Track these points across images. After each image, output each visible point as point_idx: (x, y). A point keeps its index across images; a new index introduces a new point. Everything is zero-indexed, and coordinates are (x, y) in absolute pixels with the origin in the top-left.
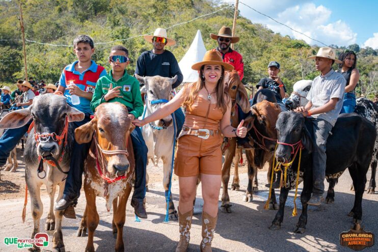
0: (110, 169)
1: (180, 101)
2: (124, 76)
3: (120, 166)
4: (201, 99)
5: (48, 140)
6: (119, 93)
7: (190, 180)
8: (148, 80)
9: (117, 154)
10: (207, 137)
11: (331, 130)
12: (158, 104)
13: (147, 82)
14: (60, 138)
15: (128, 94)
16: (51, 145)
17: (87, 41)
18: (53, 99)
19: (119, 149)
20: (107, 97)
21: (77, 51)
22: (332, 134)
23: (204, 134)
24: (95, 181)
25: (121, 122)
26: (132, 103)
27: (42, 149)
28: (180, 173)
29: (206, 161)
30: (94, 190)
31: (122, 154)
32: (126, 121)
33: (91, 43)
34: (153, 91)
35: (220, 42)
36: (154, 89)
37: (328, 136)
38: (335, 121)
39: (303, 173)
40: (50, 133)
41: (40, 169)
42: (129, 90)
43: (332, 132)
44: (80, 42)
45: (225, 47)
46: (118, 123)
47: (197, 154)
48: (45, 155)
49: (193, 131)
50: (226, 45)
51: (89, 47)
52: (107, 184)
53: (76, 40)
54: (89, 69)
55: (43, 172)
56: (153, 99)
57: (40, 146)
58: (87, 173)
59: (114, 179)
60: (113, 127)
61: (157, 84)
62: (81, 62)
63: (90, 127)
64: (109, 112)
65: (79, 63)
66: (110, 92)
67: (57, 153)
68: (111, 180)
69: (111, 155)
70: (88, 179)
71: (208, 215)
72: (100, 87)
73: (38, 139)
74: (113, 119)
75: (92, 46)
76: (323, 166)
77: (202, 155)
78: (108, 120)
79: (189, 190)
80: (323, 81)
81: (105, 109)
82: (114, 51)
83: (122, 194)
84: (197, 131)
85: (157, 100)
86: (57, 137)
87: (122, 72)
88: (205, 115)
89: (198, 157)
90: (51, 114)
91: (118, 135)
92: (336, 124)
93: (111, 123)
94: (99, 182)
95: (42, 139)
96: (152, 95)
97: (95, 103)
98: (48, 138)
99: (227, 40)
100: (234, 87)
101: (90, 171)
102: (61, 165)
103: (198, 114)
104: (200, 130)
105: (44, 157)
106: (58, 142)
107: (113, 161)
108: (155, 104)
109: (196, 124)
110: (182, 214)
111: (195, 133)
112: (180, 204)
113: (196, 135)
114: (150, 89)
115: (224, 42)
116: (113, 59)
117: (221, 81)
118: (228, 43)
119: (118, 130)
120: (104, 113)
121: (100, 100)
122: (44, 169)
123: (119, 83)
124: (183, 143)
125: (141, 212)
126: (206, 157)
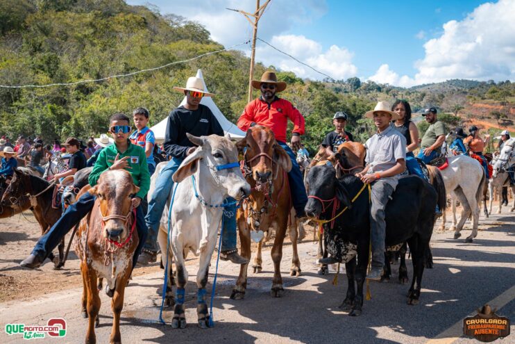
2: (131, 147)
9: (112, 219)
11: (391, 194)
13: (207, 143)
19: (114, 214)
22: (392, 199)
24: (97, 260)
25: (120, 188)
30: (95, 271)
31: (116, 219)
34: (223, 153)
35: (264, 89)
37: (387, 201)
42: (137, 162)
50: (271, 93)
64: (109, 179)
66: (118, 162)
70: (88, 259)
72: (104, 159)
76: (383, 235)
78: (106, 186)
80: (380, 139)
81: (106, 176)
87: (125, 143)
94: (101, 260)
107: (107, 226)
115: (268, 89)
118: (273, 91)
120: (105, 179)
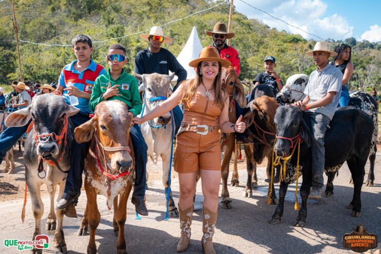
0: (113, 165)
1: (178, 98)
2: (123, 75)
3: (123, 162)
4: (199, 96)
5: (47, 140)
6: (118, 92)
7: (190, 176)
8: (146, 78)
9: (120, 151)
10: (205, 133)
11: (329, 123)
12: (156, 101)
13: (145, 79)
14: (60, 137)
15: (127, 92)
16: (50, 145)
17: (85, 40)
18: (52, 99)
19: (122, 146)
20: (105, 96)
21: (76, 51)
22: (329, 127)
23: (202, 130)
24: (96, 180)
25: (122, 119)
26: (131, 101)
27: (41, 149)
28: (179, 169)
29: (205, 157)
30: (94, 188)
31: (124, 150)
32: (127, 118)
33: (89, 42)
34: (151, 89)
35: (215, 38)
36: (152, 87)
37: (326, 130)
38: (333, 115)
39: (301, 167)
40: (50, 133)
41: (41, 169)
42: (128, 89)
43: (329, 125)
44: (79, 41)
45: (220, 43)
46: (119, 120)
47: (197, 150)
48: (45, 155)
49: (192, 128)
50: (222, 41)
51: (88, 46)
52: (110, 180)
53: (75, 40)
54: (89, 68)
55: (43, 172)
56: (151, 96)
57: (40, 146)
58: (88, 171)
59: (117, 176)
60: (115, 124)
61: (155, 81)
62: (80, 61)
63: (91, 126)
64: (110, 110)
65: (78, 63)
66: (109, 90)
67: (57, 153)
68: (114, 176)
69: (113, 152)
70: (88, 178)
71: (208, 210)
72: (98, 86)
73: (38, 139)
74: (115, 116)
75: (91, 45)
76: (322, 160)
77: (201, 151)
78: (109, 118)
79: (189, 186)
80: (320, 75)
81: (106, 107)
82: (112, 50)
83: (123, 192)
84: (195, 127)
85: (156, 98)
86: (57, 137)
87: (120, 71)
88: (203, 111)
89: (197, 153)
90: (50, 114)
91: (121, 132)
92: (334, 117)
93: (112, 120)
94: (100, 180)
95: (41, 139)
96: (150, 93)
97: (94, 102)
98: (47, 138)
99: (222, 36)
100: (231, 83)
101: (91, 170)
102: (61, 165)
103: (196, 111)
104: (199, 126)
105: (43, 157)
106: (57, 142)
107: (116, 158)
108: (154, 101)
109: (195, 121)
110: (183, 210)
111: (194, 129)
112: (180, 200)
113: (195, 131)
114: (148, 87)
115: (219, 38)
116: (111, 58)
117: (218, 77)
118: (223, 40)
119: (120, 127)
120: (105, 110)
121: (99, 99)
122: (44, 169)
123: (117, 82)
124: (182, 139)
125: (141, 209)
126: (206, 153)
